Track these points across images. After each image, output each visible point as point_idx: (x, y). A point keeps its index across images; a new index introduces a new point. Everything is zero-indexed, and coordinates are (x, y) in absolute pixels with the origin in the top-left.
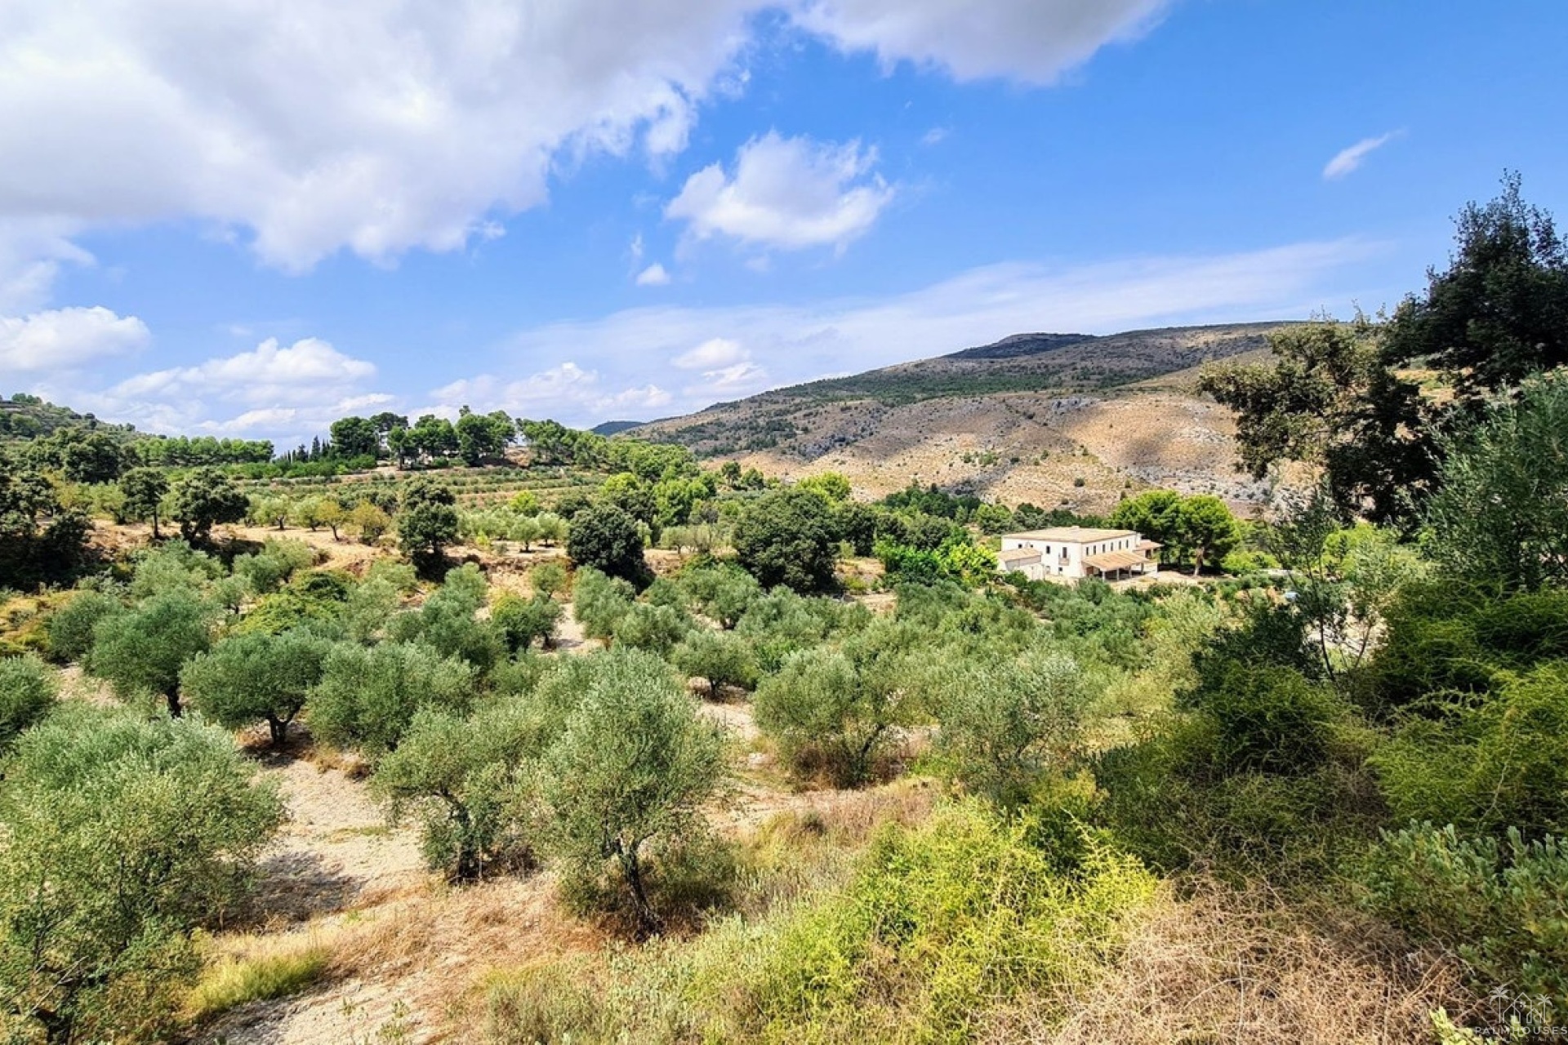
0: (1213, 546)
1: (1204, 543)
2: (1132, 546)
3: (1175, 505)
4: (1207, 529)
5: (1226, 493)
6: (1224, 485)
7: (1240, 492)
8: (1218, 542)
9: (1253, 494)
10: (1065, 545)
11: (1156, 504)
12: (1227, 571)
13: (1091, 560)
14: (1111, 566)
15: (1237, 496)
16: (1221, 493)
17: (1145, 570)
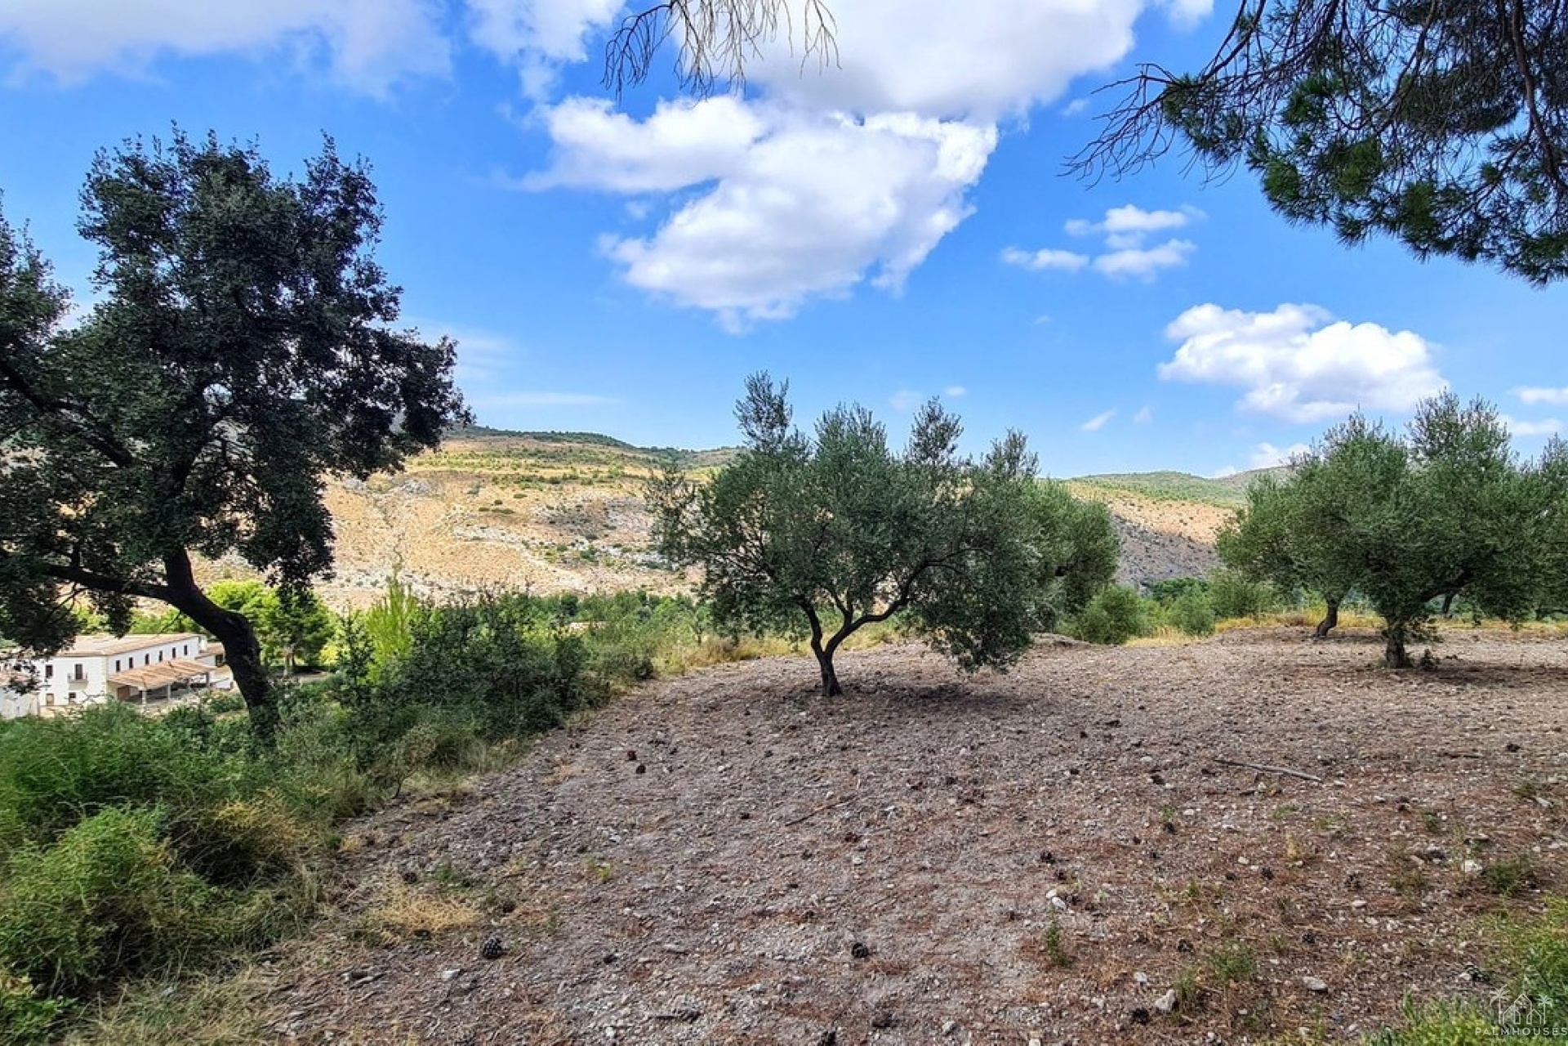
0: (304, 643)
1: (293, 640)
2: (193, 652)
3: (257, 598)
4: (295, 623)
5: (348, 581)
6: (346, 573)
7: (363, 580)
8: (309, 638)
9: (377, 582)
10: (78, 661)
11: (231, 598)
12: (324, 668)
13: (123, 678)
14: (154, 683)
15: (360, 584)
16: (343, 581)
17: (212, 680)
